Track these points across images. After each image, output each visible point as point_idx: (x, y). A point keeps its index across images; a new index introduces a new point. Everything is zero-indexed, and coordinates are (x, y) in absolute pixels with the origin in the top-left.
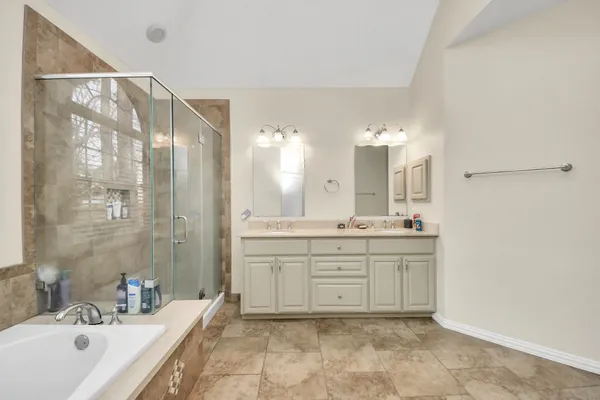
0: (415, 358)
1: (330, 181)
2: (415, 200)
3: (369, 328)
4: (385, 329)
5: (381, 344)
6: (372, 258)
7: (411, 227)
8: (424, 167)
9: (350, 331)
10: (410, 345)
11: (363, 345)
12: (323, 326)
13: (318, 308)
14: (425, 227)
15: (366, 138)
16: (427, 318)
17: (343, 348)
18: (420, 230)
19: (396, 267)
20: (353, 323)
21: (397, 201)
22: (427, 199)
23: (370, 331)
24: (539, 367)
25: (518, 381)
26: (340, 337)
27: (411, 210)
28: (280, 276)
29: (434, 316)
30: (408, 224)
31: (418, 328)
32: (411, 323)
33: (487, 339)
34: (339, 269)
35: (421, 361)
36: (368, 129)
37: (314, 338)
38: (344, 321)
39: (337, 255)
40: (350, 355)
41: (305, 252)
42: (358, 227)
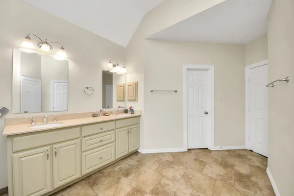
0: (142, 172)
1: (87, 88)
2: (129, 100)
3: (117, 168)
4: (124, 165)
5: (127, 174)
6: (117, 130)
7: (127, 113)
8: (135, 86)
9: (109, 175)
10: (137, 167)
11: (120, 179)
12: (91, 181)
13: (86, 171)
14: (135, 112)
15: (108, 67)
16: (136, 153)
17: (111, 186)
18: (133, 113)
19: (127, 133)
20: (109, 170)
21: (118, 100)
22: (135, 100)
23: (118, 170)
24: (172, 156)
25: (172, 163)
26: (105, 182)
27: (128, 105)
28: (55, 159)
29: (138, 151)
30: (126, 111)
31: (135, 158)
32: (132, 157)
33: (156, 152)
34: (101, 141)
35: (145, 172)
36: (110, 62)
37: (90, 192)
38: (102, 171)
39: (100, 133)
40: (116, 188)
41: (79, 136)
42: (104, 115)
